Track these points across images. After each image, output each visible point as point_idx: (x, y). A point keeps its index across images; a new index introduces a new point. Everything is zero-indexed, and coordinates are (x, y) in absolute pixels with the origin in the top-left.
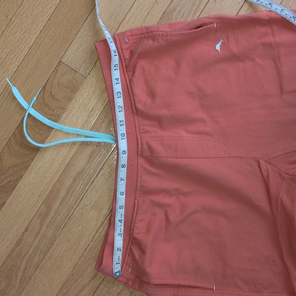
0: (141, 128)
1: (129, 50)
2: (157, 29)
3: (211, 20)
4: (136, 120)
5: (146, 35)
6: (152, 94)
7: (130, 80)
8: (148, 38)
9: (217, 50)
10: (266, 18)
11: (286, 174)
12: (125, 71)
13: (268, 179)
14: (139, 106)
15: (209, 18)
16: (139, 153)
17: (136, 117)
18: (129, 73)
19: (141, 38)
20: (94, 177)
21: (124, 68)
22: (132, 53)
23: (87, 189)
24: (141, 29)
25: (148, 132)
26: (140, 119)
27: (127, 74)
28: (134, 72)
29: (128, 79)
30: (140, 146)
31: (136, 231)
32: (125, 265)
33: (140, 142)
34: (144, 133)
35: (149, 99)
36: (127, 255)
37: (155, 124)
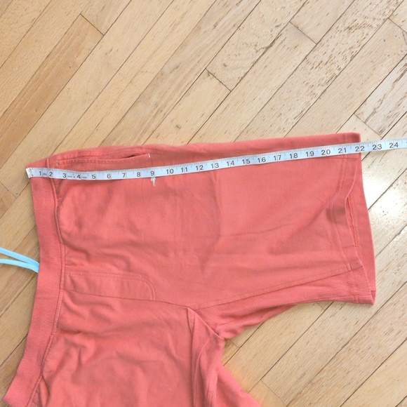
0: (67, 259)
2: (88, 154)
3: (144, 151)
4: (63, 249)
5: (77, 160)
6: (79, 224)
7: (58, 208)
9: (152, 182)
11: (213, 329)
13: (193, 328)
14: (64, 236)
15: (141, 148)
16: (62, 287)
17: (63, 246)
18: (59, 199)
19: (72, 161)
21: (55, 195)
24: (73, 152)
25: (74, 264)
26: (67, 249)
27: (57, 200)
28: (63, 200)
29: (57, 205)
30: (63, 279)
31: (46, 369)
32: (31, 401)
33: (63, 275)
34: (70, 265)
35: (75, 229)
36: (34, 392)
37: (83, 255)
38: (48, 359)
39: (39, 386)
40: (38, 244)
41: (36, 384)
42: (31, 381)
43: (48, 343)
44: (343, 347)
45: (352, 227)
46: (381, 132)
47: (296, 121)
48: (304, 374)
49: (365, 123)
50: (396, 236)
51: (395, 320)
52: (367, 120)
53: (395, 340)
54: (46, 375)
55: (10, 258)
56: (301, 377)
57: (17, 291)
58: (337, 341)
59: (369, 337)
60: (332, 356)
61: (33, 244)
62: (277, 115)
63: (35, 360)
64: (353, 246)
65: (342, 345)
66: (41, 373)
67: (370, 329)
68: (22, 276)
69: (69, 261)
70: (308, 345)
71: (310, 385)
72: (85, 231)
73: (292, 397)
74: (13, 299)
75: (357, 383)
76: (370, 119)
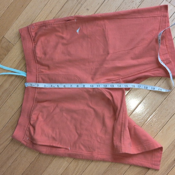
1: (35, 32)
2: (48, 22)
6: (45, 54)
7: (35, 47)
8: (43, 26)
9: (77, 33)
10: (100, 17)
12: (33, 42)
14: (38, 59)
15: (72, 17)
17: (37, 65)
18: (35, 43)
19: (40, 26)
20: (12, 93)
21: (33, 41)
22: (36, 34)
23: (7, 99)
24: (41, 22)
25: (42, 72)
26: (39, 66)
27: (33, 44)
28: (37, 43)
29: (34, 46)
30: (38, 79)
31: (32, 119)
32: (25, 136)
33: (38, 77)
34: (40, 72)
35: (43, 56)
36: (27, 131)
37: (47, 68)
38: (32, 115)
39: (29, 128)
40: (25, 64)
41: (27, 127)
42: (25, 126)
43: (32, 108)
45: (166, 45)
47: (140, 4)
49: (170, 3)
52: (170, 1)
54: (32, 122)
55: (12, 72)
57: (15, 87)
58: (162, 97)
60: (160, 104)
61: (22, 65)
62: (132, 2)
63: (26, 116)
64: (167, 53)
65: (164, 98)
66: (30, 121)
68: (17, 80)
69: (40, 71)
70: (149, 100)
72: (48, 56)
74: (13, 91)
76: (172, 1)
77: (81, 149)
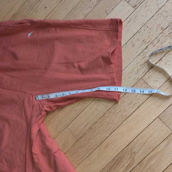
15: (25, 20)
44: (108, 111)
46: (135, 6)
47: (97, 3)
48: (88, 124)
49: (128, 2)
50: (138, 56)
51: (134, 97)
52: (129, 1)
53: (133, 107)
56: (86, 126)
58: (105, 108)
59: (120, 106)
60: (102, 115)
64: (113, 72)
65: (107, 110)
67: (121, 102)
70: (91, 109)
71: (90, 130)
73: (81, 135)
75: (113, 129)
76: (131, 1)
77: (3, 163)
